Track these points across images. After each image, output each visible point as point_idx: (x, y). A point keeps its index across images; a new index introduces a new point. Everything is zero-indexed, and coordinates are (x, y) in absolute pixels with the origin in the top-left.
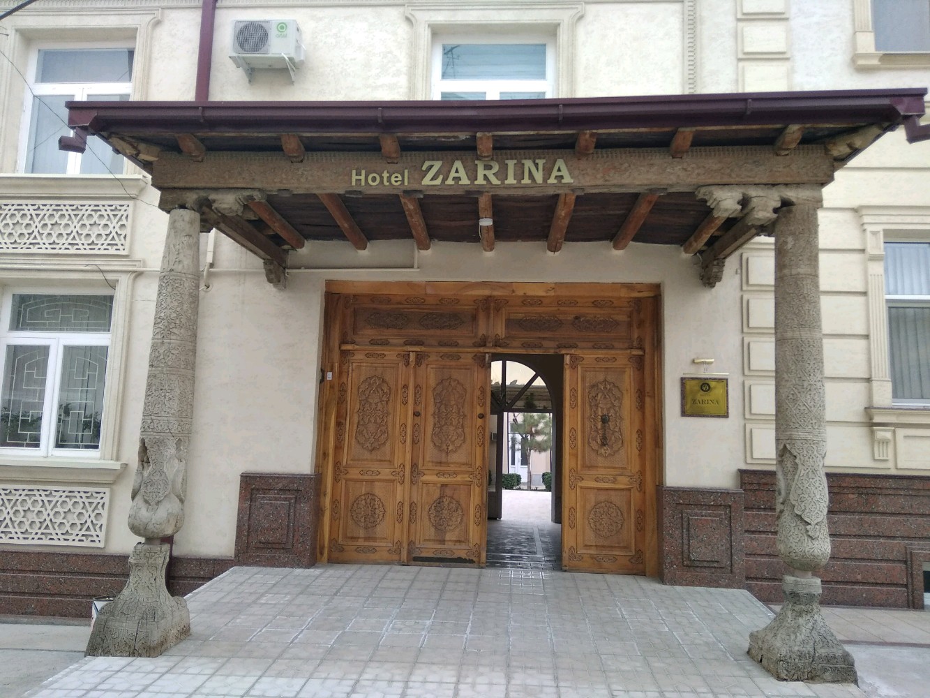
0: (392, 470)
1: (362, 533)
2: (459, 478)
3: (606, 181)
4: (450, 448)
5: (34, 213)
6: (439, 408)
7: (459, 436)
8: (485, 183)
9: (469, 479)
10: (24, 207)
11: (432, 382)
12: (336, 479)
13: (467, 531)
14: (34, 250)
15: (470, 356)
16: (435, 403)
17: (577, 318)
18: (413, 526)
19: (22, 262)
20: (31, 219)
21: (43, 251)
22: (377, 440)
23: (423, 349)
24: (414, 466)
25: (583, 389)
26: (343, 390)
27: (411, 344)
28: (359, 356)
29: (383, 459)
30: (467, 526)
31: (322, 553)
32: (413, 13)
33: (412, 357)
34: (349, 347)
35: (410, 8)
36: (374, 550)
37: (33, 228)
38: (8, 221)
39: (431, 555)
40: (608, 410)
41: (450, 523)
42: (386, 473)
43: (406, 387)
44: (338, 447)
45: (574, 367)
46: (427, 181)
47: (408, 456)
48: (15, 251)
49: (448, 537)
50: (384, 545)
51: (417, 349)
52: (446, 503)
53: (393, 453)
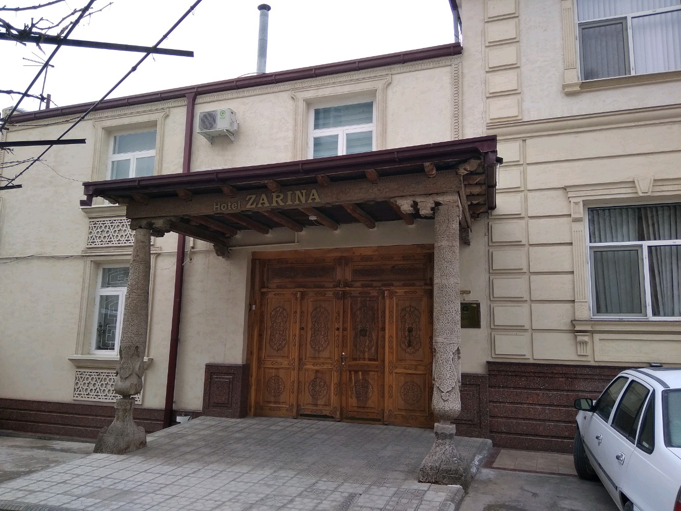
0: (289, 362)
1: (272, 399)
2: (325, 367)
3: (338, 199)
4: (320, 349)
5: (110, 225)
6: (314, 325)
7: (325, 342)
8: (276, 205)
9: (331, 368)
10: (106, 222)
11: (310, 309)
12: (259, 368)
13: (329, 399)
14: (110, 245)
15: (331, 293)
16: (312, 322)
17: (393, 267)
18: (300, 396)
19: (105, 251)
20: (109, 228)
21: (114, 245)
22: (280, 344)
23: (305, 289)
24: (300, 359)
25: (397, 311)
26: (262, 315)
27: (299, 287)
28: (270, 295)
29: (283, 355)
30: (330, 396)
31: (250, 411)
32: (295, 94)
33: (299, 295)
34: (265, 290)
35: (293, 91)
36: (279, 409)
37: (110, 233)
38: (99, 230)
39: (309, 413)
40: (412, 324)
41: (320, 394)
42: (285, 363)
43: (296, 312)
44: (260, 349)
45: (391, 297)
46: (248, 206)
47: (297, 354)
48: (102, 246)
49: (319, 402)
50: (284, 406)
51: (301, 290)
52: (318, 382)
53: (289, 352)
